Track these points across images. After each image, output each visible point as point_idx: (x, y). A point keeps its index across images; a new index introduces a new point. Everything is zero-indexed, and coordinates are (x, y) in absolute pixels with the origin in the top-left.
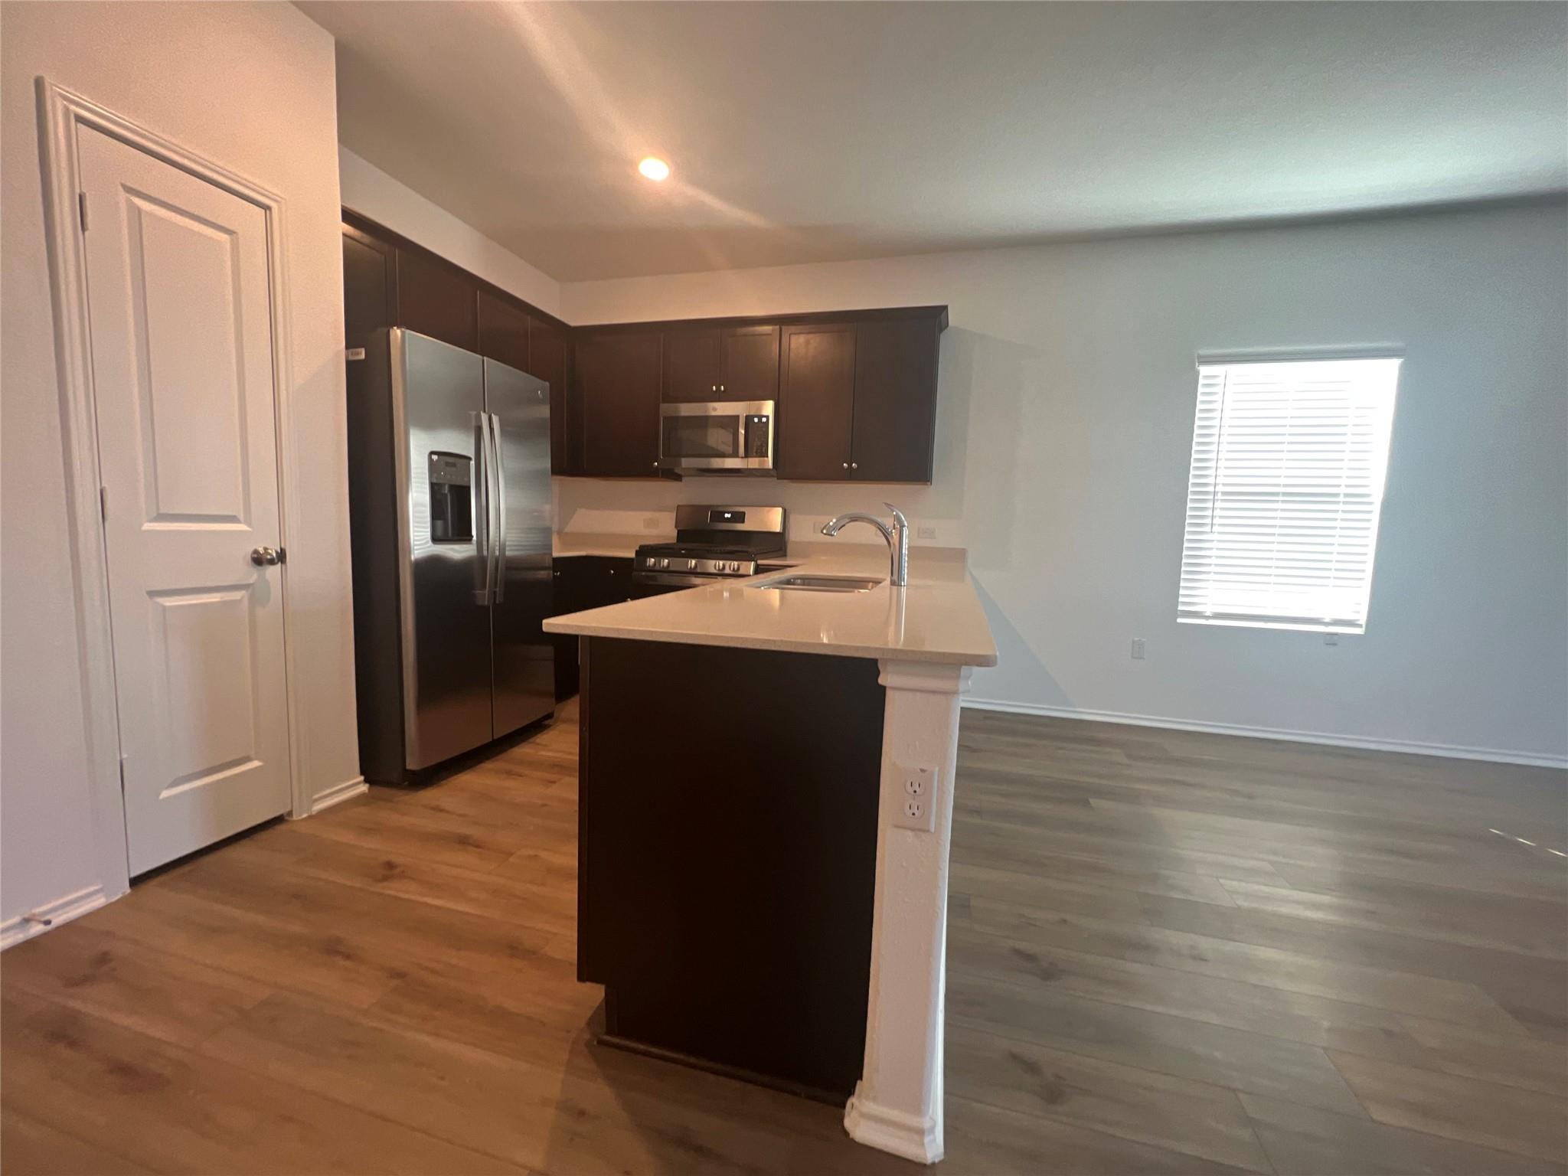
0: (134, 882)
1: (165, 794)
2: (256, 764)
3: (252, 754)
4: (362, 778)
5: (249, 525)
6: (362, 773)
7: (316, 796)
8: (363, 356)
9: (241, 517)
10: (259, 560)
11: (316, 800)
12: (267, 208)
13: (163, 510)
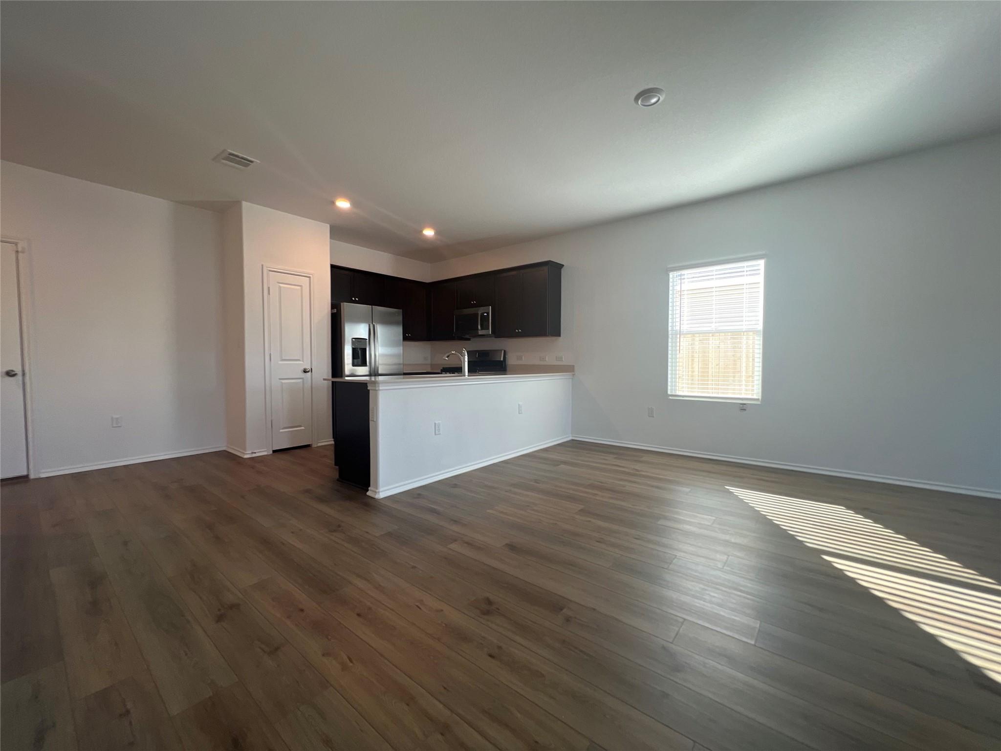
0: (274, 451)
1: (281, 431)
2: (303, 428)
3: (303, 425)
4: (333, 439)
5: (303, 361)
6: (333, 438)
7: (319, 441)
8: (336, 311)
9: (301, 359)
10: (305, 371)
11: (320, 442)
12: (309, 277)
13: (284, 358)
